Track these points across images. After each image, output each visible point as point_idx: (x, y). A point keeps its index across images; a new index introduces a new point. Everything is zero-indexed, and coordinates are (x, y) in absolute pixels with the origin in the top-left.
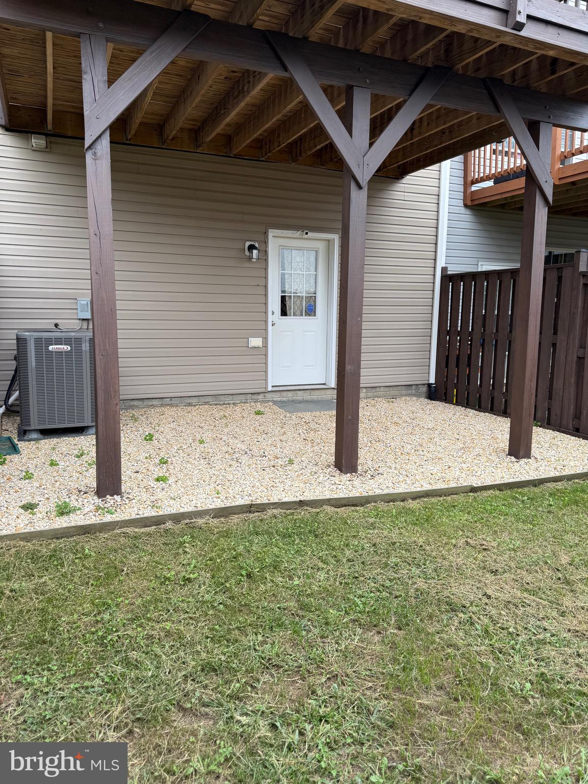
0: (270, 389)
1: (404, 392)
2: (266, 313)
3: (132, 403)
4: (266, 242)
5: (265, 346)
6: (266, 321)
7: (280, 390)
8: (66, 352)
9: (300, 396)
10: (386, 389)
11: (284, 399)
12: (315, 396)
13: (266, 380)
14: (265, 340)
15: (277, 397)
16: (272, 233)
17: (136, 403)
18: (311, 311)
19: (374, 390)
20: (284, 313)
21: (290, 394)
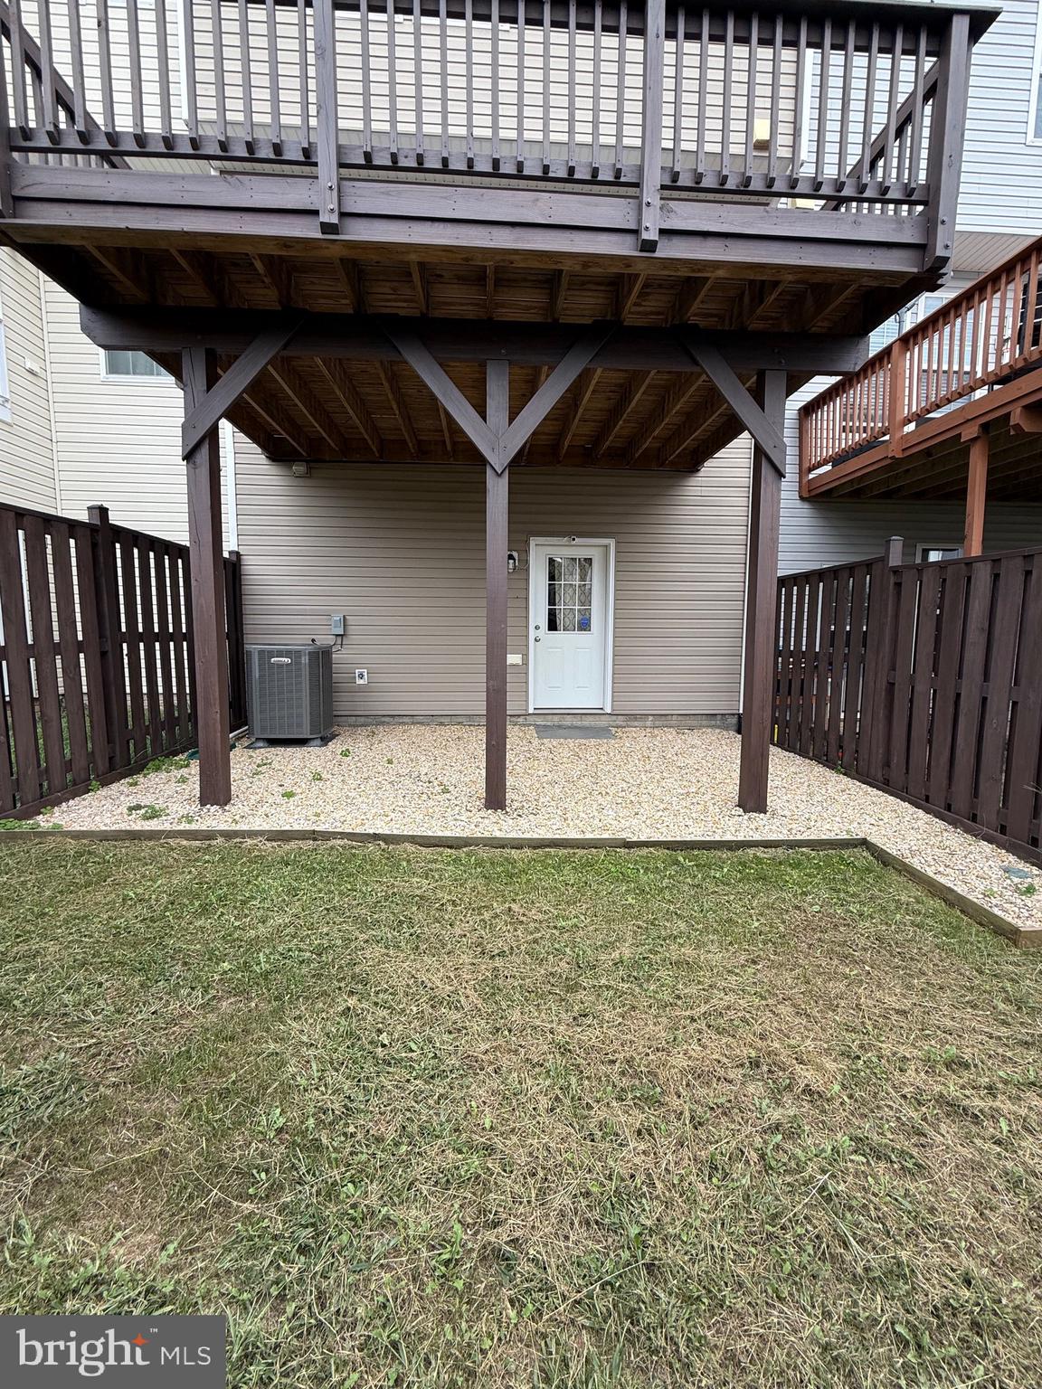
0: (531, 711)
1: (704, 723)
2: (527, 627)
3: (383, 719)
4: (527, 552)
5: (526, 662)
6: (527, 636)
7: (542, 713)
8: (287, 665)
9: (568, 721)
10: (680, 718)
11: (549, 723)
12: (587, 722)
13: (527, 701)
14: (526, 657)
15: (540, 721)
16: (533, 541)
17: (387, 719)
18: (585, 625)
19: (663, 718)
20: (553, 626)
21: (556, 718)
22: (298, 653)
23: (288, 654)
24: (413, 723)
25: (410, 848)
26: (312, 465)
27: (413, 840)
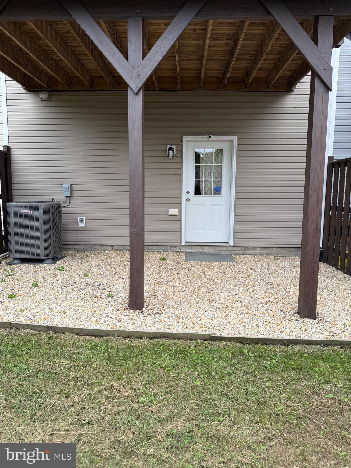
0: (183, 243)
1: (294, 253)
2: (181, 192)
4: (181, 145)
5: (180, 214)
6: (181, 198)
7: (190, 245)
8: (30, 214)
9: (206, 250)
10: (278, 249)
11: (194, 251)
12: (218, 251)
13: (181, 237)
14: (180, 210)
15: (189, 250)
16: (185, 139)
18: (218, 191)
19: (267, 249)
20: (198, 191)
21: (199, 248)
22: (37, 208)
23: (31, 208)
24: (113, 250)
25: (69, 336)
26: (51, 93)
27: (72, 331)
